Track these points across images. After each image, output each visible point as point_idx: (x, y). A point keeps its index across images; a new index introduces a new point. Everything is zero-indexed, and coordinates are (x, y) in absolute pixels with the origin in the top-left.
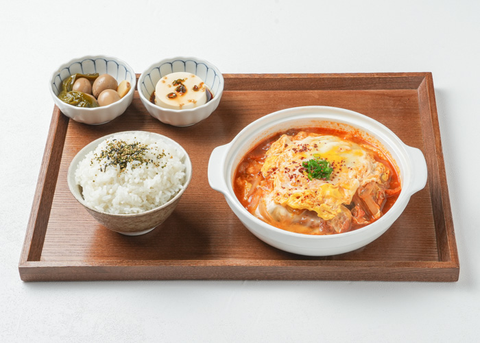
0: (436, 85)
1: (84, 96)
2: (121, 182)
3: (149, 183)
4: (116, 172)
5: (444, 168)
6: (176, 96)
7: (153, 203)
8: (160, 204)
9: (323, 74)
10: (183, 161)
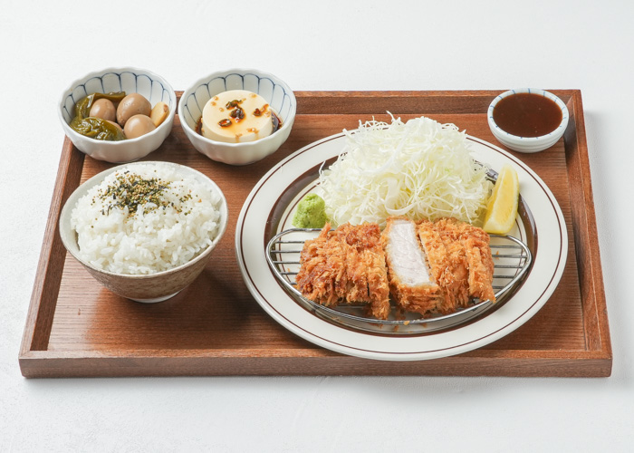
0: (586, 107)
1: (106, 125)
2: (128, 231)
3: (165, 234)
4: (123, 216)
5: (595, 223)
6: (231, 123)
7: (170, 262)
8: (179, 263)
9: (433, 92)
10: (217, 207)
